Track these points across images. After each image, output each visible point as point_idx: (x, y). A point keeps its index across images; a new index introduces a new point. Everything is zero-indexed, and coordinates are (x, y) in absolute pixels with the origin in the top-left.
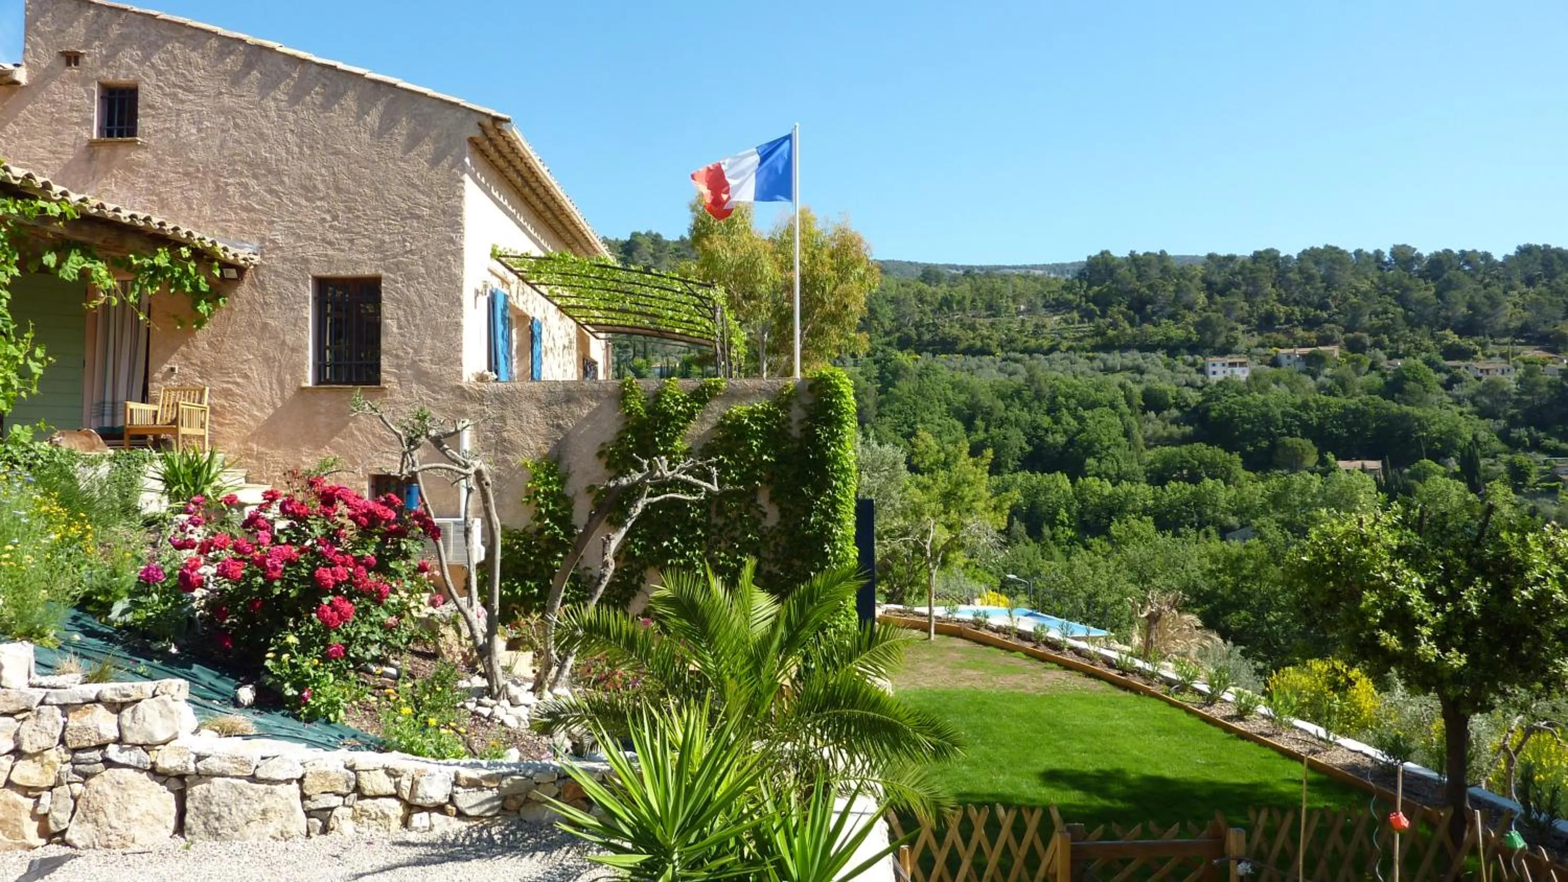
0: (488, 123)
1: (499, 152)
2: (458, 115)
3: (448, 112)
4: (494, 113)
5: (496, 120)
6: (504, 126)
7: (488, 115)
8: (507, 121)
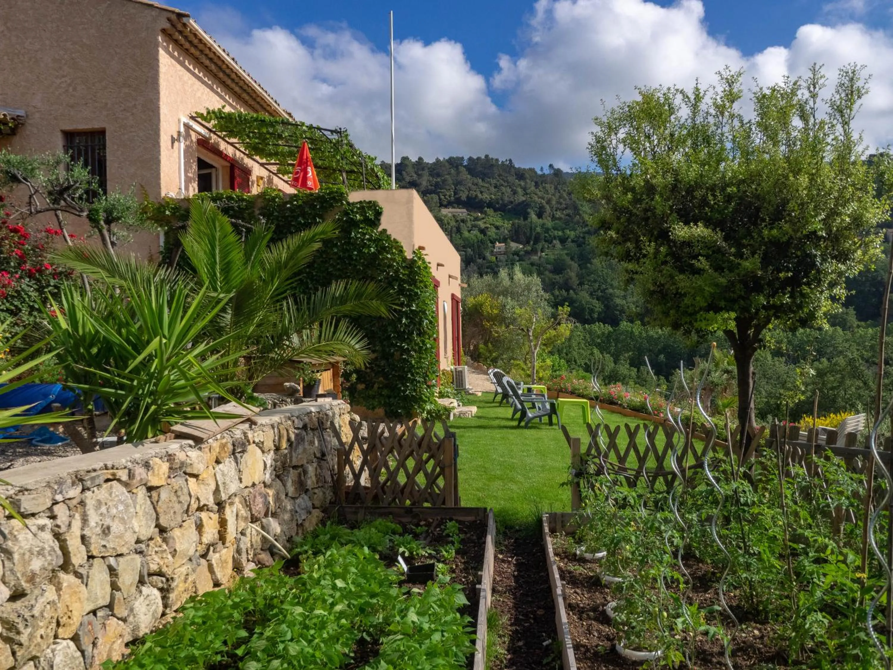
0: (174, 17)
1: (191, 42)
2: (154, 13)
3: (146, 11)
4: (177, 10)
5: (180, 16)
6: (185, 20)
7: (173, 12)
8: (187, 16)
